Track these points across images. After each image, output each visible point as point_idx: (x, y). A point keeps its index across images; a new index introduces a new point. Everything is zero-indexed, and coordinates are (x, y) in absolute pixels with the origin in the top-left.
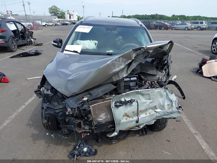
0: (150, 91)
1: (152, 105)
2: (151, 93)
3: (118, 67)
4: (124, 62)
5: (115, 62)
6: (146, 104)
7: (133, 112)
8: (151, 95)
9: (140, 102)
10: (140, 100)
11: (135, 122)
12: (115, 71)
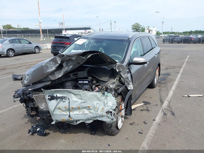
0: (81, 92)
1: (85, 105)
2: (83, 94)
3: (51, 69)
4: (54, 65)
5: (47, 64)
6: (77, 103)
7: (65, 107)
8: (82, 96)
9: (71, 100)
10: (72, 99)
11: (68, 116)
12: (48, 71)
